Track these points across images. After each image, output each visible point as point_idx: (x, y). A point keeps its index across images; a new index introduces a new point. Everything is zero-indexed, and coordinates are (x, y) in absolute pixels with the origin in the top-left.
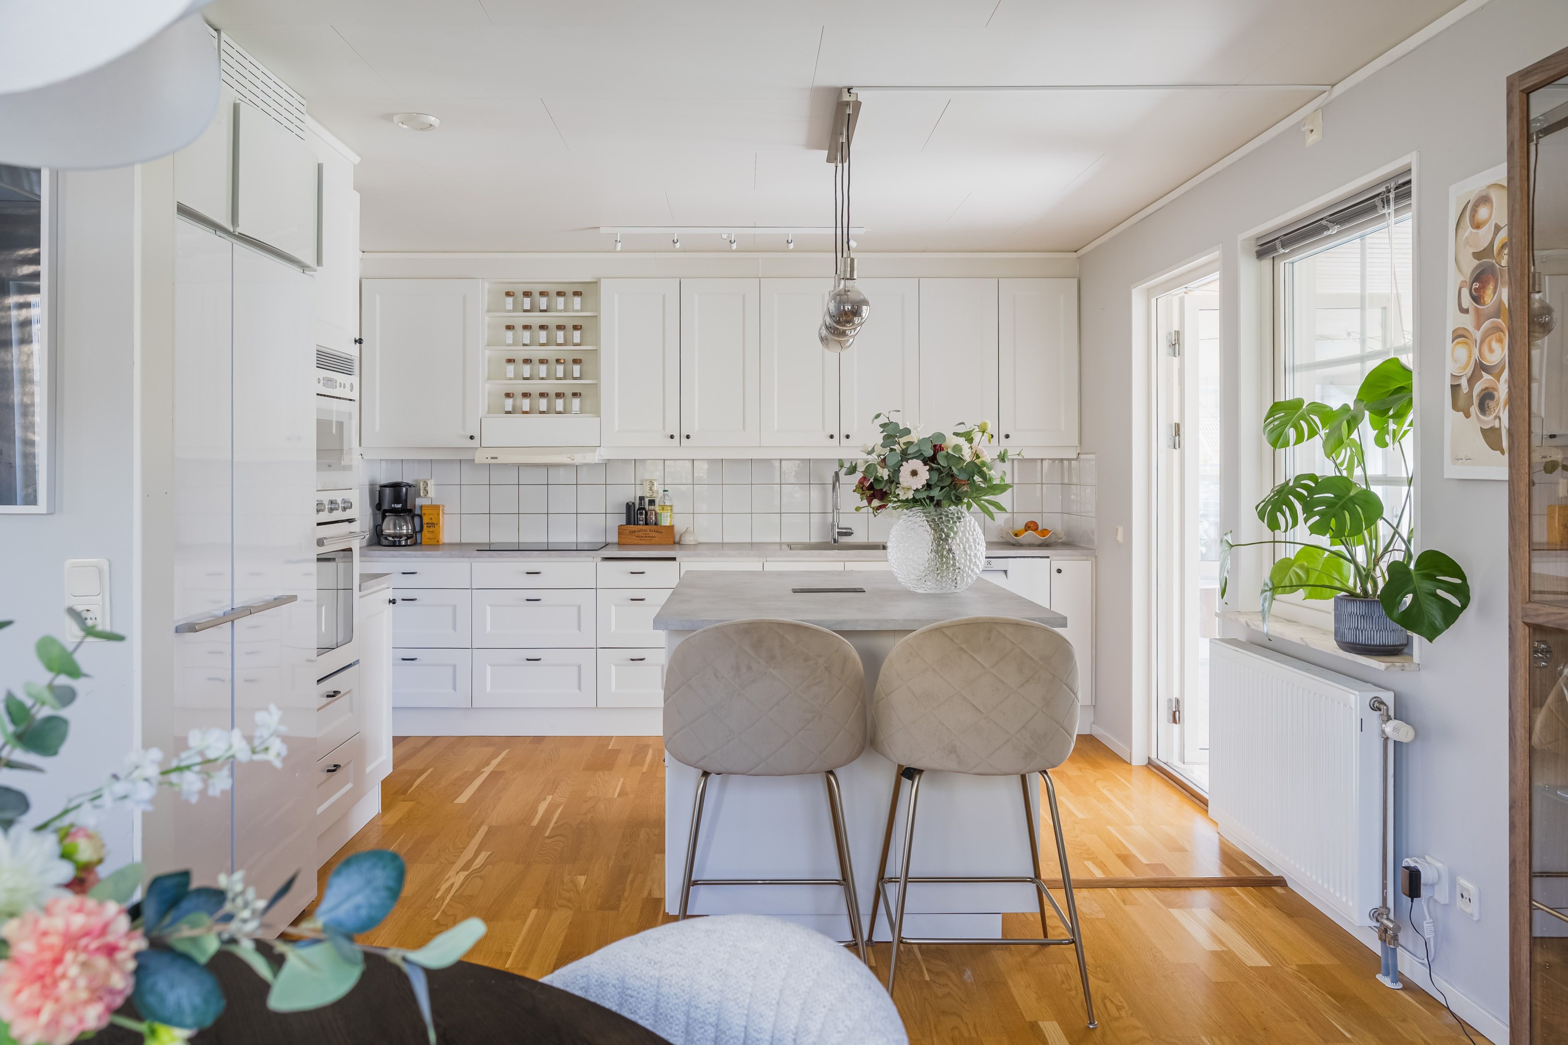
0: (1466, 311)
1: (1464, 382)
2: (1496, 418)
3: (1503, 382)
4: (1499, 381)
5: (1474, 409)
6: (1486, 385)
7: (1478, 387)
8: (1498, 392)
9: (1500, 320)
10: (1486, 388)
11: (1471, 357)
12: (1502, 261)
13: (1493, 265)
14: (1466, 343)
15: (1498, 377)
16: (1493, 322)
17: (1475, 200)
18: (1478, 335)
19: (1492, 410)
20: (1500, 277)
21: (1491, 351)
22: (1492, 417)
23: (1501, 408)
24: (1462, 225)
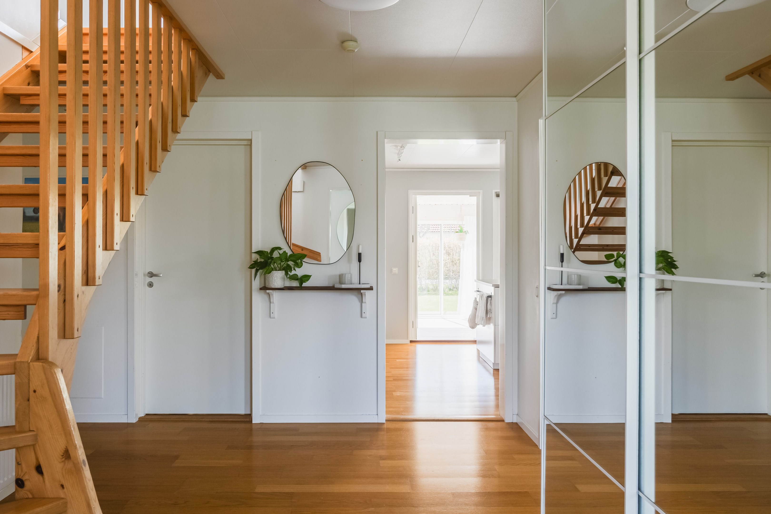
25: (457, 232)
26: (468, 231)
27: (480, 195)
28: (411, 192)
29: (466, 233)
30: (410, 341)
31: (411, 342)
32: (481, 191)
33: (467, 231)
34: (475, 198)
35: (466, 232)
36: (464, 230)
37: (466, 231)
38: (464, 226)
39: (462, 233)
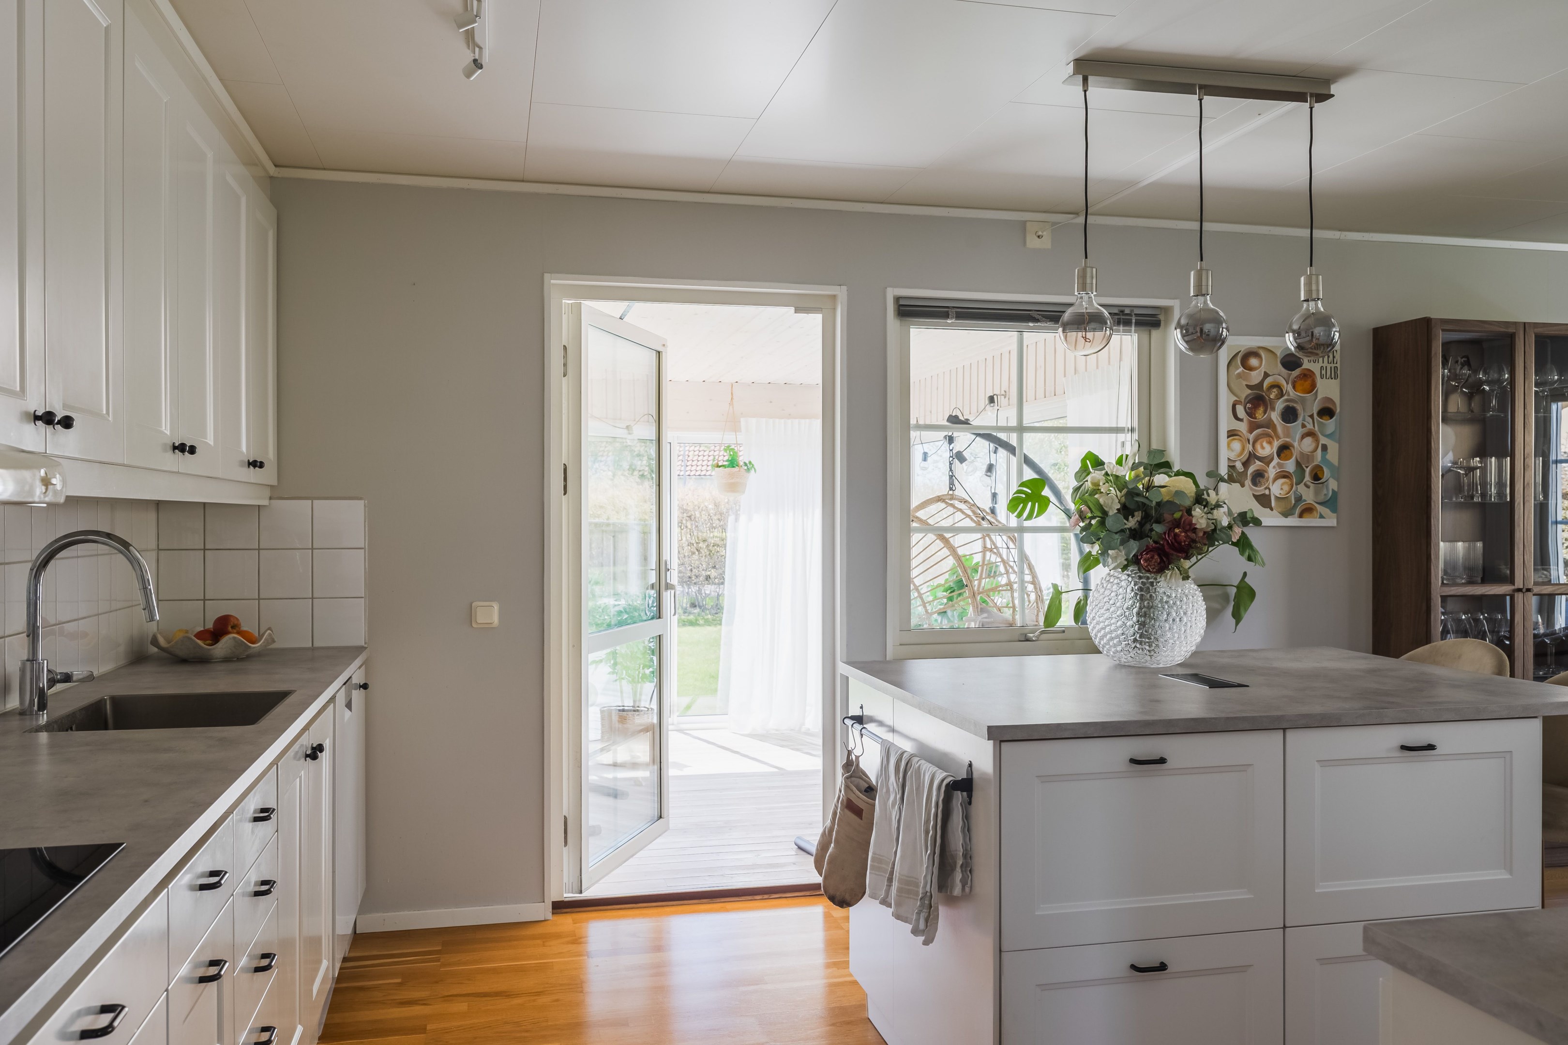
0: (1241, 420)
1: (1239, 466)
2: (1266, 488)
3: (1272, 467)
4: (1268, 467)
5: (1248, 482)
6: (1258, 468)
7: (1251, 469)
8: (1268, 473)
9: (1270, 430)
10: (1258, 470)
11: (1244, 449)
12: (1271, 396)
13: (1263, 396)
14: (1240, 440)
15: (1268, 464)
16: (1264, 430)
17: (1245, 352)
18: (1251, 437)
19: (1263, 483)
20: (1269, 405)
21: (1263, 448)
22: (1263, 488)
23: (1271, 482)
24: (1233, 364)
25: (720, 467)
26: (753, 463)
27: (834, 309)
28: (554, 282)
29: (748, 470)
30: (553, 902)
31: (560, 907)
32: (841, 293)
33: (750, 462)
34: (815, 320)
35: (749, 467)
36: (741, 459)
37: (747, 462)
38: (741, 449)
39: (737, 469)
